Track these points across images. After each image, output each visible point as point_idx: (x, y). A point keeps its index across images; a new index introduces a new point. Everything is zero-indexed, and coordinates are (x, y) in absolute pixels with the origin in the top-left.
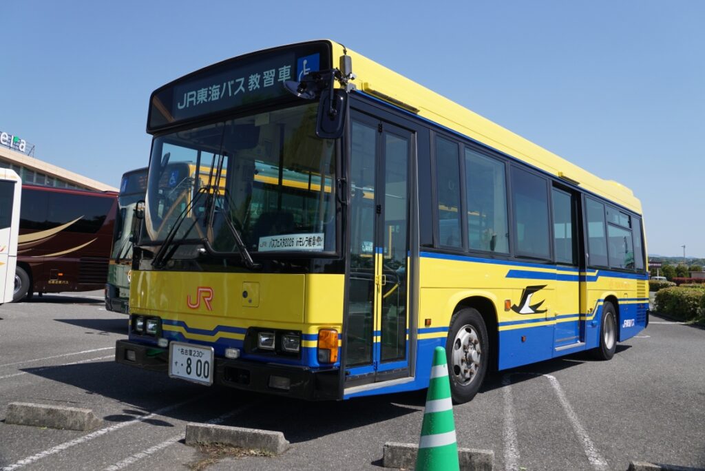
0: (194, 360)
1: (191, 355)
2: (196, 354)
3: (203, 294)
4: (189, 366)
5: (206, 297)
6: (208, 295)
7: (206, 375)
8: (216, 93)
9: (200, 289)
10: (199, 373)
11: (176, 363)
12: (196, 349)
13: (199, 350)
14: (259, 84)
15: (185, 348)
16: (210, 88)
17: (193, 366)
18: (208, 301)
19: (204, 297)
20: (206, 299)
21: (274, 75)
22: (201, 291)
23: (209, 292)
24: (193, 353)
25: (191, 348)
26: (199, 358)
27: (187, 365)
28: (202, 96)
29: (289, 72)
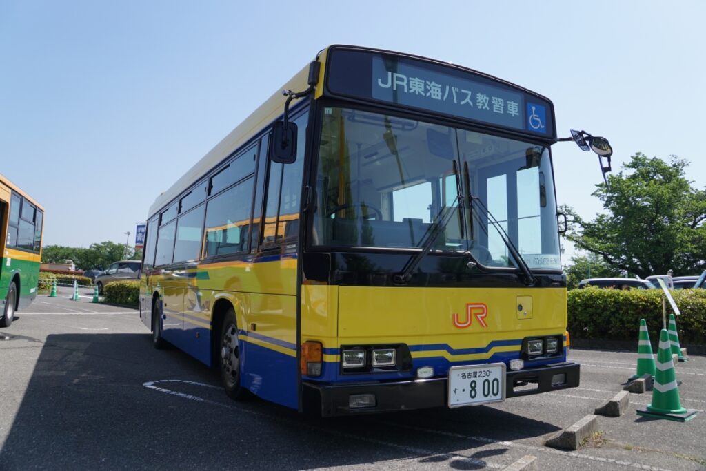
0: (480, 381)
1: (475, 376)
2: (483, 374)
3: (474, 311)
4: (473, 389)
5: (479, 314)
6: (480, 312)
7: (495, 392)
8: (436, 92)
9: (470, 306)
10: (486, 393)
11: (455, 391)
12: (482, 370)
13: (486, 369)
14: (488, 105)
15: (467, 372)
16: (428, 83)
17: (479, 388)
18: (482, 318)
19: (476, 315)
20: (479, 316)
21: (503, 105)
22: (471, 308)
23: (483, 308)
24: (478, 374)
25: (475, 370)
26: (486, 378)
27: (470, 389)
28: (416, 85)
29: (517, 109)
